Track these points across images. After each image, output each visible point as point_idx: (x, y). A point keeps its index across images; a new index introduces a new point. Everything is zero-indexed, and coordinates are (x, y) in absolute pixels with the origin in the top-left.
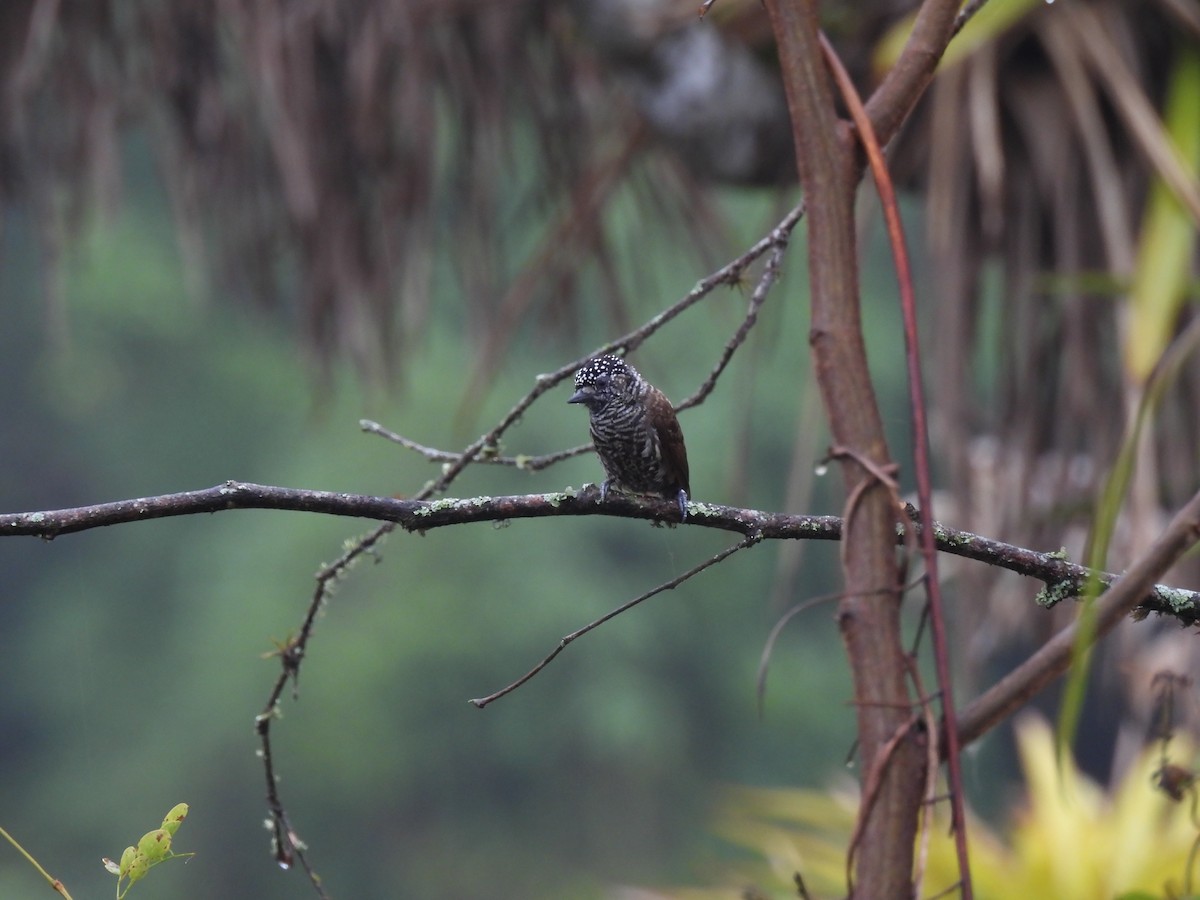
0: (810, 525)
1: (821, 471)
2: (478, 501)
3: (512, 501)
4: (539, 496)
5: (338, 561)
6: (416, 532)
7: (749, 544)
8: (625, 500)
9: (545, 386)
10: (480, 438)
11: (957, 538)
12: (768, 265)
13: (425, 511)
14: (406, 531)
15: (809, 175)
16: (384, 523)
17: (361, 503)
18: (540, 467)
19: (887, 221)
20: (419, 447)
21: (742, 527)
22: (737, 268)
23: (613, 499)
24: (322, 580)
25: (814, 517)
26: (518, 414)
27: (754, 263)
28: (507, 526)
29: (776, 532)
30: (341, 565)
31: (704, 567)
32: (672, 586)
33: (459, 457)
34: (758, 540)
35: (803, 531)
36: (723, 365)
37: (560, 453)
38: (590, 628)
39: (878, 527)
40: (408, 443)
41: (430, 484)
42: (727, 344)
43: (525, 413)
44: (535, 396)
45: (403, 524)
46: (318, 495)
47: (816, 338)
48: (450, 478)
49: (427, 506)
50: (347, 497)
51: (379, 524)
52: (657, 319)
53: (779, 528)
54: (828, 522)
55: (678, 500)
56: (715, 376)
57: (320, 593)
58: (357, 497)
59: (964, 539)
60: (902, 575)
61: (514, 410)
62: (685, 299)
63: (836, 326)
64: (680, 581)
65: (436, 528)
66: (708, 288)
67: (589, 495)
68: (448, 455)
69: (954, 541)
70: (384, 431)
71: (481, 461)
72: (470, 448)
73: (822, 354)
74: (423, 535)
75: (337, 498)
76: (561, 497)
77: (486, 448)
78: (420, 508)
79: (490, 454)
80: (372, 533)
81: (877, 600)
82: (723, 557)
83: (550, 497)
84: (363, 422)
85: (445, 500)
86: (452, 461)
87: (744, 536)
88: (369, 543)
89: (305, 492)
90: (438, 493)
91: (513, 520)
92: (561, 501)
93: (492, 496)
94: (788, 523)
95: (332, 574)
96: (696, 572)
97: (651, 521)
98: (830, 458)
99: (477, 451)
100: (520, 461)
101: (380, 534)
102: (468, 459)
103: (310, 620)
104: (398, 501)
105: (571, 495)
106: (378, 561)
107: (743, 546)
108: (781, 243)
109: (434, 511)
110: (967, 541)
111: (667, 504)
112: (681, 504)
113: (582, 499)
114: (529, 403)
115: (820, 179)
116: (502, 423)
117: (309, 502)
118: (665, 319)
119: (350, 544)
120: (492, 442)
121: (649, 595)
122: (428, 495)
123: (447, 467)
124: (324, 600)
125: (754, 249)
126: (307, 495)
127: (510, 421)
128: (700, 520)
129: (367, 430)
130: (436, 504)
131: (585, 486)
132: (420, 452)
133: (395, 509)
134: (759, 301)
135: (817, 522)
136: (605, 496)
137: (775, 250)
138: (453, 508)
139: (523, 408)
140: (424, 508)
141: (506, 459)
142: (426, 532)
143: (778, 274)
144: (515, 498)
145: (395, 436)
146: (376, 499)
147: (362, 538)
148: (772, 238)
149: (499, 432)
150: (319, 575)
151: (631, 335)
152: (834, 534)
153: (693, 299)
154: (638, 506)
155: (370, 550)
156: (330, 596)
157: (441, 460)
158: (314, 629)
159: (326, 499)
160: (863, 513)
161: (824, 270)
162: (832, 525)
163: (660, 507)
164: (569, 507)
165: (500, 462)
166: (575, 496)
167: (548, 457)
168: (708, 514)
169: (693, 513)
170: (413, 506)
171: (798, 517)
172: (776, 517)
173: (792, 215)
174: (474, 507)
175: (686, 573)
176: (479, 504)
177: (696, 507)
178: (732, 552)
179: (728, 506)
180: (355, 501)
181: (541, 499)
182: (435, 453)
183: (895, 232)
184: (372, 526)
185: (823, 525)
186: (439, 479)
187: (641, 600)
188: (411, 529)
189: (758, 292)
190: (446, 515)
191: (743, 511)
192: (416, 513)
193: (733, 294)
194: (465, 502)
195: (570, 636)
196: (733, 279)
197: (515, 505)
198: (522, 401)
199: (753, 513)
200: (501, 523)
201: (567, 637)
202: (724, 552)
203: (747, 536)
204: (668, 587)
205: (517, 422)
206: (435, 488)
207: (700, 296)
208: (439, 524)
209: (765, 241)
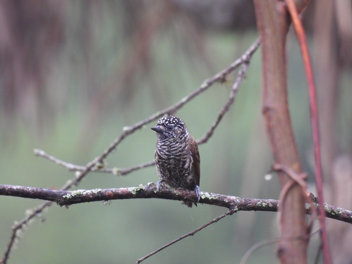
0: (262, 204)
1: (268, 177)
2: (95, 191)
3: (112, 191)
4: (126, 189)
5: (23, 220)
6: (64, 206)
7: (231, 214)
8: (169, 191)
9: (128, 133)
10: (94, 159)
11: (335, 211)
12: (240, 73)
13: (68, 196)
14: (59, 206)
15: (263, 29)
16: (47, 201)
17: (36, 192)
18: (124, 174)
19: (302, 52)
20: (64, 163)
21: (227, 205)
22: (225, 75)
23: (163, 190)
24: (15, 230)
25: (263, 200)
26: (114, 148)
27: (233, 73)
28: (109, 204)
29: (244, 207)
30: (25, 222)
31: (208, 225)
32: (192, 234)
33: (84, 168)
34: (236, 211)
35: (258, 207)
36: (217, 123)
37: (135, 167)
38: (151, 255)
39: (297, 206)
40: (58, 161)
41: (69, 182)
42: (219, 112)
43: (118, 147)
44: (122, 138)
45: (58, 202)
46: (15, 187)
47: (266, 111)
48: (79, 179)
49: (70, 193)
50: (30, 189)
51: (44, 202)
52: (184, 100)
53: (246, 205)
54: (271, 203)
55: (195, 191)
56: (213, 129)
57: (14, 237)
58: (35, 189)
59: (339, 211)
60: (309, 230)
61: (112, 145)
62: (198, 89)
63: (275, 104)
64: (196, 232)
65: (74, 204)
66: (210, 84)
67: (151, 188)
68: (78, 167)
69: (334, 212)
70: (47, 155)
71: (95, 171)
72: (89, 164)
73: (269, 119)
74: (67, 208)
75: (24, 189)
76: (137, 190)
77: (98, 164)
78: (66, 194)
79: (100, 167)
80: (40, 206)
81: (296, 243)
82: (218, 220)
83: (132, 189)
84: (36, 151)
85: (78, 190)
86: (81, 170)
87: (228, 209)
88: (39, 211)
89: (8, 186)
90: (73, 186)
91: (112, 201)
92: (137, 191)
93: (102, 189)
94: (251, 203)
95: (20, 227)
96: (204, 227)
97: (182, 202)
98: (273, 170)
99: (93, 165)
100: (115, 170)
101: (44, 207)
102: (89, 170)
103: (9, 250)
104: (55, 191)
105: (141, 188)
106: (43, 221)
107: (228, 214)
108: (247, 62)
109: (73, 196)
110: (340, 212)
111: (190, 193)
112: (197, 193)
113: (147, 190)
114: (120, 141)
115: (268, 31)
116: (106, 151)
117: (11, 191)
118: (189, 100)
119: (29, 212)
120: (101, 161)
121: (181, 239)
122: (69, 187)
123: (78, 174)
124: (16, 240)
125: (233, 65)
126: (9, 187)
127: (110, 150)
128: (206, 201)
129: (38, 155)
130: (74, 193)
131: (149, 184)
132: (64, 166)
133: (53, 195)
134: (235, 91)
135: (265, 202)
136: (159, 189)
137: (244, 66)
138: (83, 194)
139: (116, 144)
140: (68, 194)
141: (107, 169)
142: (69, 206)
143: (245, 78)
144: (114, 190)
145: (52, 158)
146: (44, 190)
147: (36, 209)
148: (242, 60)
149: (105, 156)
150: (13, 227)
151: (171, 108)
152: (274, 209)
153: (202, 90)
154: (175, 194)
155: (39, 215)
156: (19, 238)
157: (74, 170)
158: (11, 255)
159: (19, 189)
160: (289, 199)
161: (270, 76)
162: (273, 204)
163: (186, 194)
164: (141, 194)
165: (105, 172)
166: (144, 189)
167: (129, 169)
168: (210, 198)
169: (203, 197)
170: (62, 193)
171: (256, 200)
172: (245, 200)
173: (252, 48)
174: (93, 194)
175: (200, 228)
176: (96, 193)
177: (204, 194)
178: (223, 217)
179: (221, 194)
180: (33, 191)
181: (127, 190)
182: (71, 166)
183: (306, 58)
184: (40, 203)
185: (268, 204)
186: (74, 179)
187: (177, 241)
188: (61, 205)
189: (235, 86)
190: (79, 198)
191: (228, 197)
192: (64, 197)
193: (222, 87)
194: (89, 192)
195: (141, 259)
196: (223, 80)
197: (113, 193)
198: (116, 140)
199: (233, 198)
200: (107, 202)
201: (140, 259)
202: (219, 217)
203: (230, 209)
204: (190, 235)
205: (113, 151)
206: (72, 184)
207: (206, 88)
208: (76, 203)
209: (238, 61)
